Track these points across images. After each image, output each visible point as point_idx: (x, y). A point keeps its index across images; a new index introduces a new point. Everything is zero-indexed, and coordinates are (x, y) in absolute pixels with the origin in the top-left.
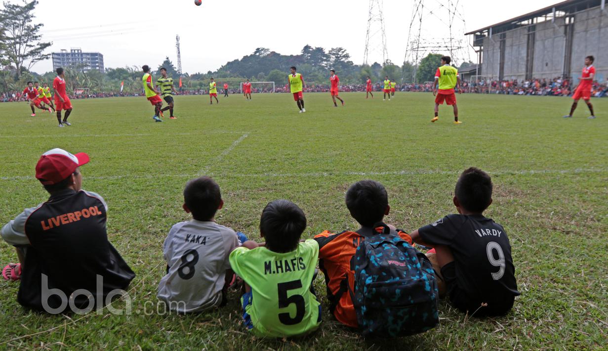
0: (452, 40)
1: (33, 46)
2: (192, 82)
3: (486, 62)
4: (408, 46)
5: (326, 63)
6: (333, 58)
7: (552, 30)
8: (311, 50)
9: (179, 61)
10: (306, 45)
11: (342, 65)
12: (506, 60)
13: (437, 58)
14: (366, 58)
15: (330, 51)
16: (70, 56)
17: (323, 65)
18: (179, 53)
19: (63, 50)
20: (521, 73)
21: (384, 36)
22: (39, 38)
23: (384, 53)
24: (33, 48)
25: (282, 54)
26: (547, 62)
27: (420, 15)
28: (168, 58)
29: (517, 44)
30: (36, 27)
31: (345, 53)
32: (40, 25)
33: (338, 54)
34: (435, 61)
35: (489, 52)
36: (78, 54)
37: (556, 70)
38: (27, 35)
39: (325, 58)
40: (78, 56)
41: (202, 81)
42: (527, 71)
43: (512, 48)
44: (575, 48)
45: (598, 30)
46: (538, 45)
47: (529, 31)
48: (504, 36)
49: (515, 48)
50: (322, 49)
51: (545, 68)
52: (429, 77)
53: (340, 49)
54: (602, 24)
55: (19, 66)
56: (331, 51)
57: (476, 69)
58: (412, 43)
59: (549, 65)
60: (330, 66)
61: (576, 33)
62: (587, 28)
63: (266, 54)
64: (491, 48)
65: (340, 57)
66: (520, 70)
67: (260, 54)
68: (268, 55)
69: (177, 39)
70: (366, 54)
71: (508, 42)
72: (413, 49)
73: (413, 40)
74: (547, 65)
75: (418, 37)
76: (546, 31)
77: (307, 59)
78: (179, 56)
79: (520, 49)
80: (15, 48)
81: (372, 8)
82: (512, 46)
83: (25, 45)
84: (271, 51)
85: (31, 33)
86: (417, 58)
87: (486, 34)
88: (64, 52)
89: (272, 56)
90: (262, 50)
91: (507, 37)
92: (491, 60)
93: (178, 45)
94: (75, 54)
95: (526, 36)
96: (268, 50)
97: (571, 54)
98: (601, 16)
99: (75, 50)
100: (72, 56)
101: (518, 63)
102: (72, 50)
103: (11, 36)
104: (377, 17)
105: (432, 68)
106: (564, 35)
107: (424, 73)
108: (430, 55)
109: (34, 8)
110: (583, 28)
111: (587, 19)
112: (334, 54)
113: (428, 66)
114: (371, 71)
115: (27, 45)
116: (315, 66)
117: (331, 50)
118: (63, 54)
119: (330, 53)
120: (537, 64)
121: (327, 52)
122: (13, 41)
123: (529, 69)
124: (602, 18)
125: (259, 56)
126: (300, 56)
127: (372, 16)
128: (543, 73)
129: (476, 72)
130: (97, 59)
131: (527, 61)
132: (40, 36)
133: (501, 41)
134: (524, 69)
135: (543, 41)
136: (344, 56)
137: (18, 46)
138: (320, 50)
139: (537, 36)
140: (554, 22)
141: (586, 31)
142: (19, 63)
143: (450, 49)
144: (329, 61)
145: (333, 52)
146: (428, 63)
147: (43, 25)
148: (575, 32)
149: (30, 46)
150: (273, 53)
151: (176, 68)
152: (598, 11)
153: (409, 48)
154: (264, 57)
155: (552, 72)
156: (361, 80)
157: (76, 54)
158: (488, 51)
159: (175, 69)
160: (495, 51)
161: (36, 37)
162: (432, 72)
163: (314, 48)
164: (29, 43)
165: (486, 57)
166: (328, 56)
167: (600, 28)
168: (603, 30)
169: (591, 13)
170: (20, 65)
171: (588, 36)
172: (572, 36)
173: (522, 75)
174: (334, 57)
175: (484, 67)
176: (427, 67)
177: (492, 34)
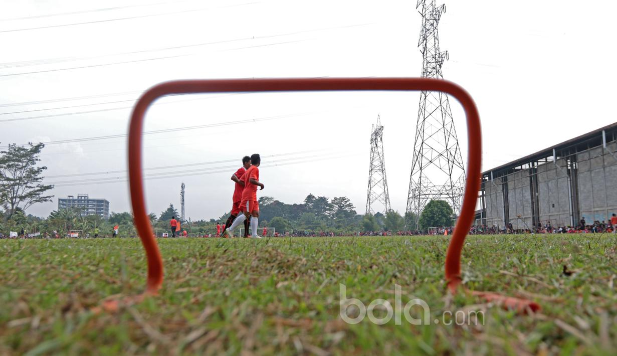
0: (454, 188)
1: (33, 188)
2: (193, 228)
3: (489, 206)
4: (409, 193)
5: (329, 212)
6: (336, 208)
7: (554, 171)
8: (314, 199)
9: (183, 209)
10: (309, 195)
11: (345, 214)
12: (510, 203)
13: (439, 203)
14: (368, 207)
15: (332, 201)
16: (76, 203)
17: (327, 214)
18: (183, 201)
19: (70, 196)
20: (527, 215)
21: (386, 186)
22: (40, 180)
23: (386, 202)
24: (32, 190)
25: (286, 203)
26: (553, 203)
27: (420, 163)
28: (172, 206)
29: (520, 186)
30: (39, 170)
31: (348, 203)
32: (43, 168)
33: (341, 204)
34: (437, 207)
35: (492, 196)
36: (84, 200)
37: (564, 211)
38: (28, 177)
39: (328, 208)
40: (84, 202)
41: (203, 228)
42: (533, 213)
43: (515, 191)
44: (581, 188)
45: (602, 169)
46: (542, 187)
47: (531, 173)
48: (506, 179)
49: (518, 191)
50: (325, 198)
51: (552, 209)
52: (432, 223)
53: (343, 199)
54: (606, 164)
55: (14, 207)
56: (334, 201)
57: (480, 214)
58: (414, 190)
59: (555, 205)
60: (333, 215)
61: (580, 173)
62: (590, 168)
63: (269, 203)
64: (493, 192)
65: (343, 206)
66: (525, 213)
67: (263, 203)
68: (272, 204)
69: (182, 187)
70: (368, 203)
71: (511, 185)
72: (414, 197)
73: (414, 187)
74: (553, 206)
75: (419, 185)
76: (548, 172)
77: (310, 208)
78: (183, 204)
79: (524, 191)
80: (14, 188)
81: (373, 159)
82: (515, 189)
83: (24, 186)
84: (275, 200)
85: (33, 175)
86: (419, 206)
87: (487, 178)
88: (71, 198)
89: (275, 205)
90: (265, 199)
91: (509, 180)
92: (495, 204)
93: (183, 193)
94: (81, 200)
95: (529, 178)
96: (271, 199)
97: (577, 194)
98: (603, 155)
99: (81, 197)
100: (78, 202)
101: (523, 205)
102: (79, 197)
103: (11, 177)
104: (378, 168)
105: (434, 214)
106: (568, 176)
107: (427, 219)
108: (432, 202)
109: (39, 152)
110: (587, 168)
111: (590, 159)
112: (337, 204)
113: (431, 212)
114: (374, 220)
115: (27, 187)
116: (317, 215)
117: (333, 199)
118: (69, 201)
119: (333, 203)
120: (543, 205)
121: (330, 202)
122: (12, 182)
123: (536, 211)
124: (605, 157)
125: (262, 204)
126: (303, 205)
127: (373, 167)
128: (550, 214)
129: (480, 216)
130: (102, 205)
131: (533, 203)
132: (41, 178)
133: (503, 185)
134: (530, 212)
135: (547, 182)
136: (347, 206)
137: (16, 187)
138: (323, 200)
139: (540, 178)
140: (556, 163)
141: (590, 171)
142: (14, 204)
143: (451, 196)
144: (332, 210)
145: (336, 202)
146: (430, 209)
147: (46, 168)
148: (578, 172)
149: (30, 187)
150: (277, 202)
151: (179, 215)
152: (600, 150)
153: (411, 195)
154: (268, 206)
155: (560, 213)
156: (363, 227)
157: (83, 200)
158: (490, 195)
159: (178, 217)
160: (498, 195)
161: (37, 179)
162: (435, 219)
163: (317, 198)
164: (29, 185)
165: (490, 201)
166: (331, 206)
167: (604, 167)
168: (607, 169)
169: (592, 153)
170: (15, 205)
171: (593, 175)
172: (576, 176)
173: (529, 218)
174: (337, 206)
175: (488, 211)
176: (429, 213)
177: (494, 178)
